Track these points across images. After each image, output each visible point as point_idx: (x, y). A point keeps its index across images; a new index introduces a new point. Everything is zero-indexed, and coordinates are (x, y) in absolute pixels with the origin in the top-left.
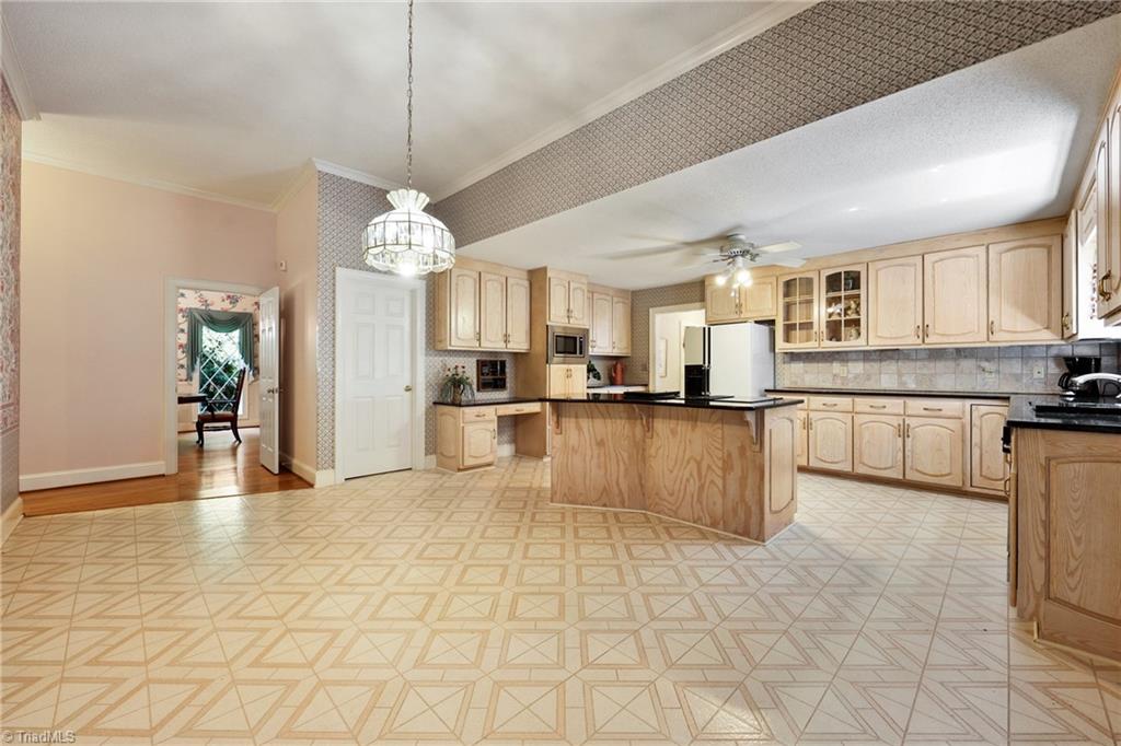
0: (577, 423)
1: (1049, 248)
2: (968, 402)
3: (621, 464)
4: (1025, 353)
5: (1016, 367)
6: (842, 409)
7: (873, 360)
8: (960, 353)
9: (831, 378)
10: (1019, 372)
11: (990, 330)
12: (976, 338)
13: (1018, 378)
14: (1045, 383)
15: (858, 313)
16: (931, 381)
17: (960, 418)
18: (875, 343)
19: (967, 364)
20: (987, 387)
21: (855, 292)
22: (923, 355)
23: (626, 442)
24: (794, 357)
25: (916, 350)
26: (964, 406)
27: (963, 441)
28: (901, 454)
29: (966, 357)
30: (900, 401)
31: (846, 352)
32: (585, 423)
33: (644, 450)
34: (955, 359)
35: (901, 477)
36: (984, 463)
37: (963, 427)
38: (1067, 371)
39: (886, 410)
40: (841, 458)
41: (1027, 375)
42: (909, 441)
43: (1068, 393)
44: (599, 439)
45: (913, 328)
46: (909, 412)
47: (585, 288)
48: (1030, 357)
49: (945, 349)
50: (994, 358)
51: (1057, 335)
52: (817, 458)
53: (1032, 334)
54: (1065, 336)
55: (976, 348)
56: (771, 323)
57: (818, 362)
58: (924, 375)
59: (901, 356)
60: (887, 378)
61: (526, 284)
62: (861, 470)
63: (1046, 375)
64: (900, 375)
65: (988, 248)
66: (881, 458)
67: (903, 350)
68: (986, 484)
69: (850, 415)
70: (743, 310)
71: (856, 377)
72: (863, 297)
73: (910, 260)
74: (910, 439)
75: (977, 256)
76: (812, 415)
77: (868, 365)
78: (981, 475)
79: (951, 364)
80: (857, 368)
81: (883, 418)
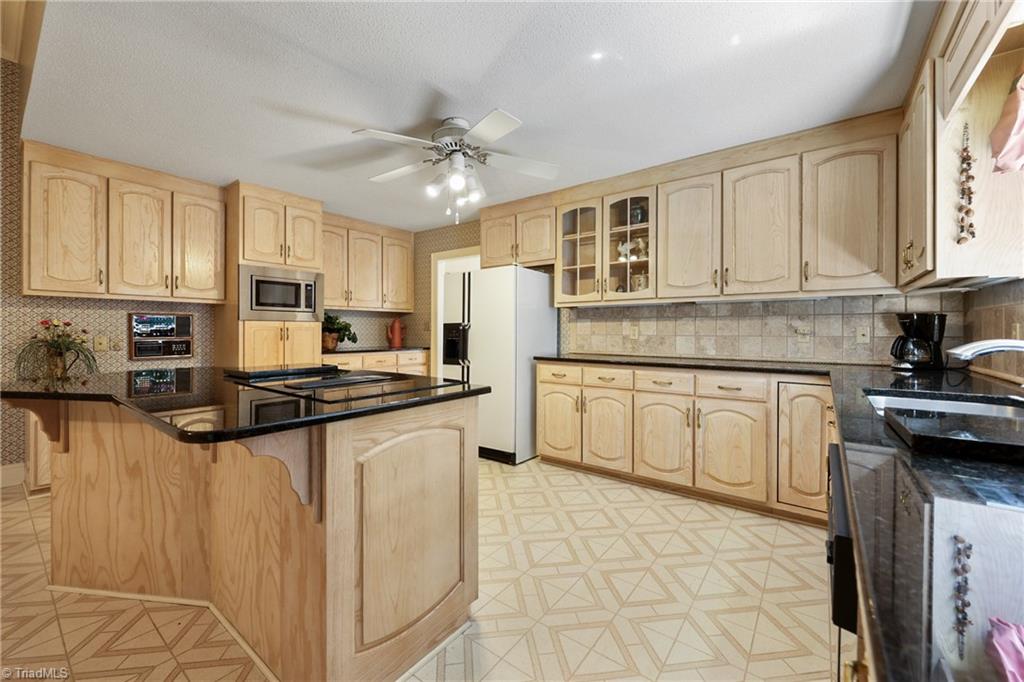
0: (95, 430)
1: (879, 154)
2: (775, 379)
3: (169, 510)
4: (845, 306)
5: (834, 327)
6: (621, 386)
7: (669, 318)
8: (770, 308)
9: (621, 342)
10: (838, 333)
11: (804, 275)
12: (786, 287)
13: (837, 342)
14: (872, 350)
15: (647, 254)
16: (732, 344)
17: (764, 402)
18: (667, 294)
19: (776, 323)
20: (800, 355)
21: (643, 226)
22: (724, 311)
23: (177, 469)
24: (581, 313)
25: (717, 304)
26: (769, 384)
27: (768, 435)
28: (689, 452)
29: (774, 314)
30: (688, 375)
31: (637, 307)
32: (108, 431)
33: (207, 484)
34: (761, 317)
35: (690, 485)
36: (794, 470)
37: (767, 415)
38: (902, 333)
39: (672, 388)
40: (618, 455)
41: (849, 338)
42: (699, 432)
43: (903, 366)
44: (131, 462)
45: (711, 272)
46: (701, 391)
47: (318, 218)
48: (852, 314)
49: (750, 302)
50: (808, 315)
51: (889, 281)
52: (591, 451)
53: (857, 280)
54: (902, 281)
55: (787, 301)
56: (548, 269)
57: (606, 321)
58: (725, 337)
59: (699, 313)
60: (683, 341)
61: (217, 206)
62: (643, 471)
63: (873, 337)
64: (698, 337)
65: (801, 159)
66: (666, 456)
67: (701, 304)
68: (797, 499)
69: (630, 394)
70: (520, 253)
71: (649, 340)
72: (651, 234)
73: (707, 180)
74: (701, 429)
75: (788, 170)
76: (587, 393)
77: (662, 324)
78: (791, 486)
79: (757, 323)
80: (649, 328)
81: (670, 399)
